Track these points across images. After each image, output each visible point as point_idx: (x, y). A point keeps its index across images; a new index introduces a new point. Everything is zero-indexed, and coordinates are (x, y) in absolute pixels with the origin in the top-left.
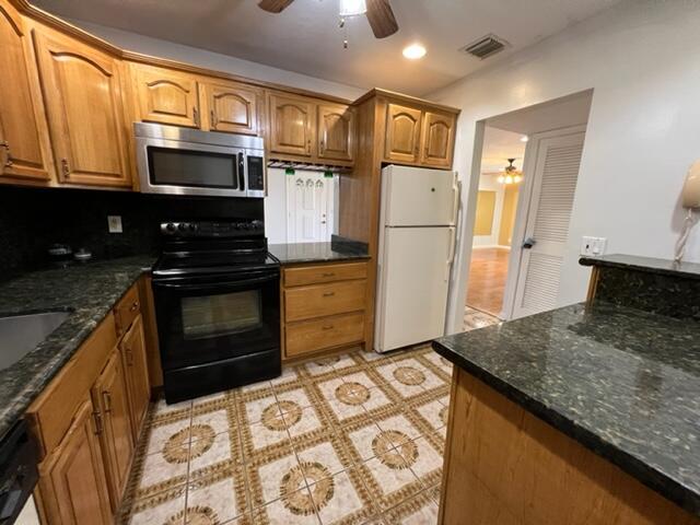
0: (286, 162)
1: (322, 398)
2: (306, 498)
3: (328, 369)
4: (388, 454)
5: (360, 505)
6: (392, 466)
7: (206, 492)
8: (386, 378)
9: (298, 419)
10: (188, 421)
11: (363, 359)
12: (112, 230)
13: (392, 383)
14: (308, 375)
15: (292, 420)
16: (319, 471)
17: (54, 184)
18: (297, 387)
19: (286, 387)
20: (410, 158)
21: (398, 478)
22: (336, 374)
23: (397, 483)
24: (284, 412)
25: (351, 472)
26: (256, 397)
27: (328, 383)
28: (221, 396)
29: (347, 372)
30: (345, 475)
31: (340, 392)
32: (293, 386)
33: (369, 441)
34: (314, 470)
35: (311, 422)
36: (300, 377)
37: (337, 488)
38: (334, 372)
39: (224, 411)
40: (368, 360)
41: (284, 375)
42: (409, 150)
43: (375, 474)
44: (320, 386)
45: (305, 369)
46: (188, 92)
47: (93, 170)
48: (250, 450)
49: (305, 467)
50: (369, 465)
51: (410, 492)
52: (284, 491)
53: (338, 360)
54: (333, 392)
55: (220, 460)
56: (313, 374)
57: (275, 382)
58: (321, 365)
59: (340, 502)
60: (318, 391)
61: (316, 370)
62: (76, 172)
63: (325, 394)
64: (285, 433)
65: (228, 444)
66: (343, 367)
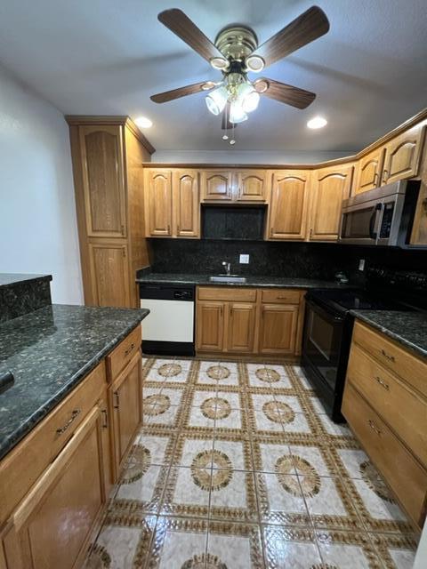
1: (296, 443)
3: (352, 471)
4: (210, 460)
5: (191, 424)
6: (200, 455)
9: (271, 419)
10: (285, 375)
12: (360, 268)
14: (338, 446)
16: (221, 415)
19: (315, 422)
21: (190, 453)
22: (340, 475)
23: (187, 451)
24: (281, 413)
25: (211, 430)
26: (304, 403)
27: (320, 458)
28: (306, 386)
30: (211, 426)
32: (316, 427)
33: (228, 453)
34: (224, 413)
36: (333, 438)
37: (207, 419)
38: (345, 475)
39: (290, 387)
43: (202, 442)
44: (315, 449)
45: (351, 447)
49: (229, 411)
50: (210, 442)
51: (176, 454)
52: (219, 399)
56: (340, 451)
57: (325, 419)
58: (363, 467)
59: (199, 417)
60: (305, 444)
63: (300, 448)
64: (260, 409)
65: (261, 386)
66: (359, 491)
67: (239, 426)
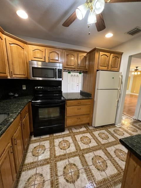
0: (68, 70)
1: (76, 140)
2: (71, 177)
3: (78, 131)
4: (97, 164)
5: (88, 183)
6: (99, 170)
7: (42, 168)
8: (96, 136)
9: (69, 147)
10: (39, 143)
11: (89, 128)
12: (23, 89)
13: (98, 138)
14: (72, 132)
15: (67, 147)
16: (75, 167)
17: (9, 78)
18: (69, 136)
19: (66, 135)
20: (105, 68)
21: (101, 175)
22: (80, 133)
23: (101, 177)
24: (65, 144)
25: (85, 169)
26: (58, 137)
27: (78, 135)
28: (48, 136)
29: (84, 132)
30: (83, 170)
31: (82, 139)
32: (68, 135)
33: (91, 159)
34: (73, 166)
35: (73, 149)
36: (70, 132)
37: (80, 175)
38: (80, 132)
39: (48, 141)
40: (90, 129)
41: (65, 131)
42: (105, 66)
43: (93, 171)
44: (76, 136)
45: (71, 130)
46: (43, 52)
47: (18, 74)
48: (55, 156)
49: (71, 164)
50: (91, 167)
51: (105, 182)
52: (64, 173)
53: (81, 128)
54: (80, 139)
55: (46, 157)
56: (74, 132)
57: (63, 133)
58: (76, 129)
59: (81, 181)
60: (75, 138)
61: (75, 131)
62: (14, 74)
63: (77, 139)
64: (65, 151)
65: (49, 152)
66: (83, 130)
67: (77, 158)
